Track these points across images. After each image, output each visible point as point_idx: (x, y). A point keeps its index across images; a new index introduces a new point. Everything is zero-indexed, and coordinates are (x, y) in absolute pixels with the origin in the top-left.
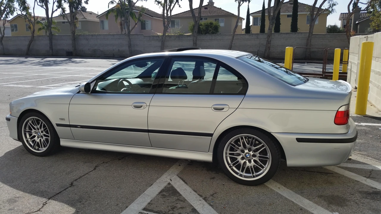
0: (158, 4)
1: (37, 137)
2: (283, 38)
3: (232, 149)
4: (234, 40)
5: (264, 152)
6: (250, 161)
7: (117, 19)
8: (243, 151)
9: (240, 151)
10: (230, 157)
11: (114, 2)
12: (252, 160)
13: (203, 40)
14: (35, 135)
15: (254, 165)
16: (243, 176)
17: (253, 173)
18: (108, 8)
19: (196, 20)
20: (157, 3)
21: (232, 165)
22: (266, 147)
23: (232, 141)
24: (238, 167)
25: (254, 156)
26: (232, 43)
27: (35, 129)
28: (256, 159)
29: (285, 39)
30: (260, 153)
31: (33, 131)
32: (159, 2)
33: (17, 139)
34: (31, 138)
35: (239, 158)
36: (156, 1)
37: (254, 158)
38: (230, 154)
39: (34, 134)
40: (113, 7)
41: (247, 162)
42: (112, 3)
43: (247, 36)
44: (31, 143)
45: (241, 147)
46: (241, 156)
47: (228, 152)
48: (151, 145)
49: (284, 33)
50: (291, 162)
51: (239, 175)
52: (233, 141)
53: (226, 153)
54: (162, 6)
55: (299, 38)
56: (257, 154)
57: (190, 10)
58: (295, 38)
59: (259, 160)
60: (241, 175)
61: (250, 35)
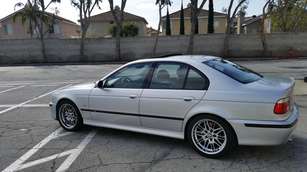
0: (75, 6)
1: (68, 117)
2: (202, 39)
3: (198, 130)
4: (158, 42)
5: (222, 134)
6: (211, 140)
7: (24, 22)
8: (206, 132)
9: (204, 131)
10: (197, 136)
11: (22, 5)
12: (213, 139)
13: (126, 42)
14: (68, 115)
15: (214, 143)
16: (206, 151)
17: (213, 149)
18: (15, 10)
19: (118, 22)
20: (73, 4)
21: (198, 142)
22: (223, 130)
23: (198, 124)
24: (203, 143)
25: (214, 136)
26: (156, 45)
27: (68, 112)
28: (216, 138)
29: (204, 40)
30: (219, 134)
31: (66, 112)
32: (76, 4)
33: (56, 118)
34: (65, 117)
35: (203, 137)
36: (72, 2)
37: (214, 138)
38: (197, 133)
39: (66, 115)
40: (20, 9)
41: (209, 140)
42: (19, 6)
43: (169, 38)
44: (64, 120)
45: (205, 129)
46: (205, 135)
47: (196, 131)
48: (142, 125)
49: (203, 35)
50: (241, 142)
51: (203, 149)
52: (200, 124)
53: (194, 132)
54: (79, 8)
55: (216, 39)
56: (217, 135)
57: (110, 10)
58: (213, 39)
59: (218, 139)
60: (204, 150)
61: (172, 37)
